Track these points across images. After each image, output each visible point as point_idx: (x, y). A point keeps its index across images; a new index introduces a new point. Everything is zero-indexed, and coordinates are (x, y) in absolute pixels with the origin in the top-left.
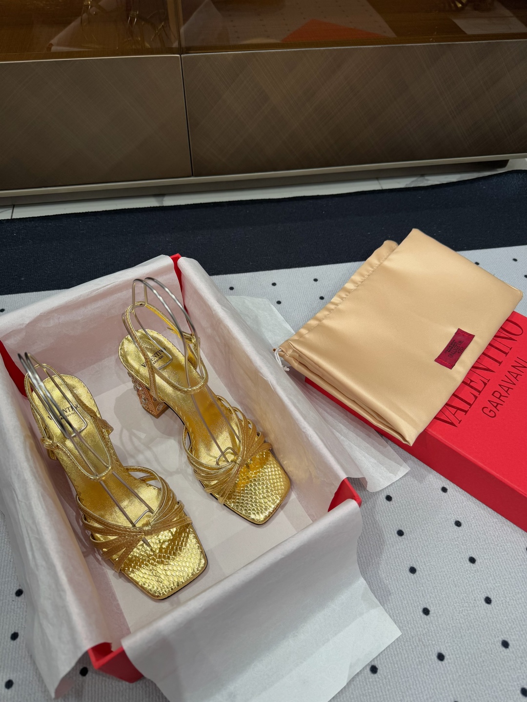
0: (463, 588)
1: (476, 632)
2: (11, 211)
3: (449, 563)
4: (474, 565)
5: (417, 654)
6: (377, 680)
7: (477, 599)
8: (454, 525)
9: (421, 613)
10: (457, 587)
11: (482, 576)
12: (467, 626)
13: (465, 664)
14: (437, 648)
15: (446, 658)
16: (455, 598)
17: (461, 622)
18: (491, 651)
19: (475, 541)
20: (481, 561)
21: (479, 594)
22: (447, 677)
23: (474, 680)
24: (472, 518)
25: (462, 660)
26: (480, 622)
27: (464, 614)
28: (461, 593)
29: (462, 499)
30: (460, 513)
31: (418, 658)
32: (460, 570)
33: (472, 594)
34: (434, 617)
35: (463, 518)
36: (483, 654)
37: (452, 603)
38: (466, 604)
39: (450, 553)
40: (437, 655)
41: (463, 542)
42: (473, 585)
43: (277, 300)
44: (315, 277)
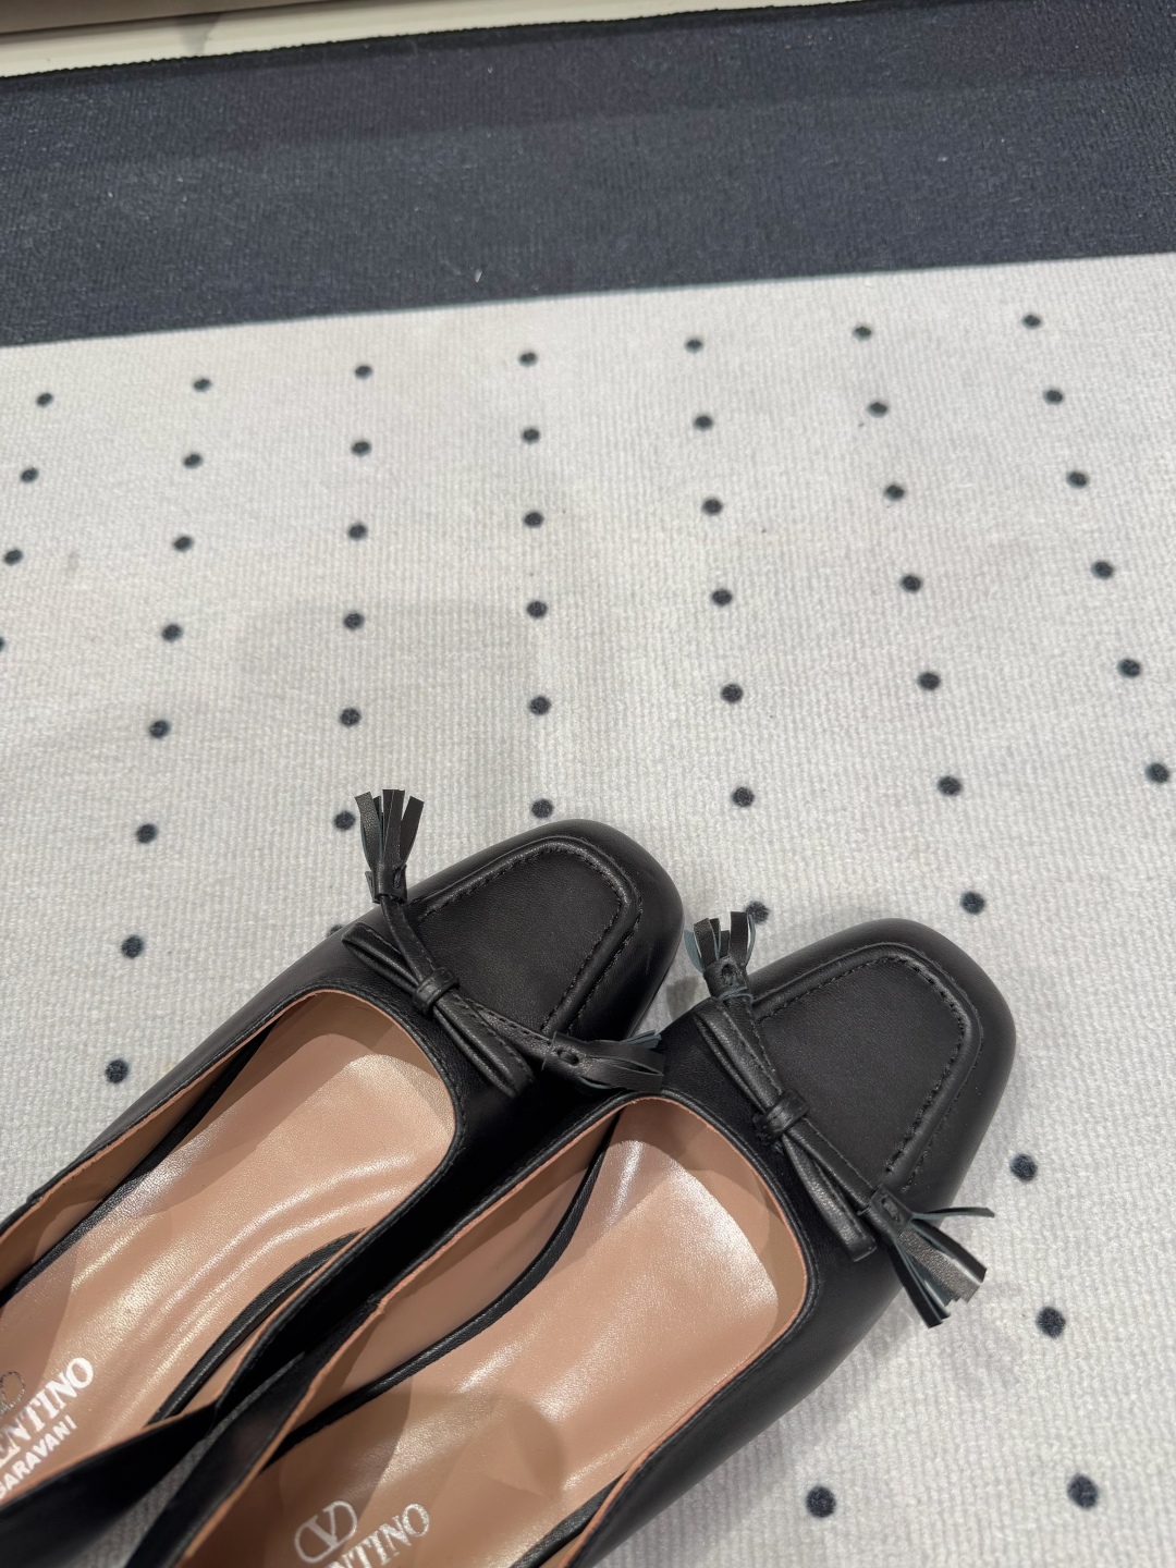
8: (1065, 1496)
30: (1100, 1439)
43: (526, 424)
44: (696, 331)
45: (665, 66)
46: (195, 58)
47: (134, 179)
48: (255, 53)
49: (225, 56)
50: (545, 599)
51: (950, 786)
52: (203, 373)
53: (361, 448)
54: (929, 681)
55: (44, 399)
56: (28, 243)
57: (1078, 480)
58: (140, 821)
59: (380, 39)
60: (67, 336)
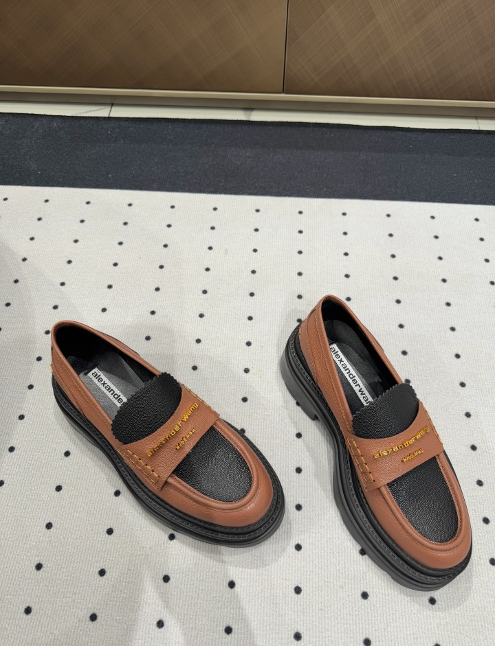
2: (109, 109)
4: (487, 526)
6: (366, 605)
8: (476, 483)
13: (455, 614)
15: (437, 603)
18: (485, 608)
22: (434, 620)
23: (460, 630)
30: (484, 473)
36: (475, 610)
43: (344, 231)
44: (389, 213)
45: (380, 140)
46: (249, 121)
47: (235, 153)
48: (266, 122)
49: (258, 122)
50: (349, 274)
51: (453, 329)
52: (258, 208)
53: (301, 232)
54: (448, 304)
55: (215, 209)
56: (207, 166)
57: (487, 261)
58: (248, 315)
59: (301, 123)
60: (220, 193)
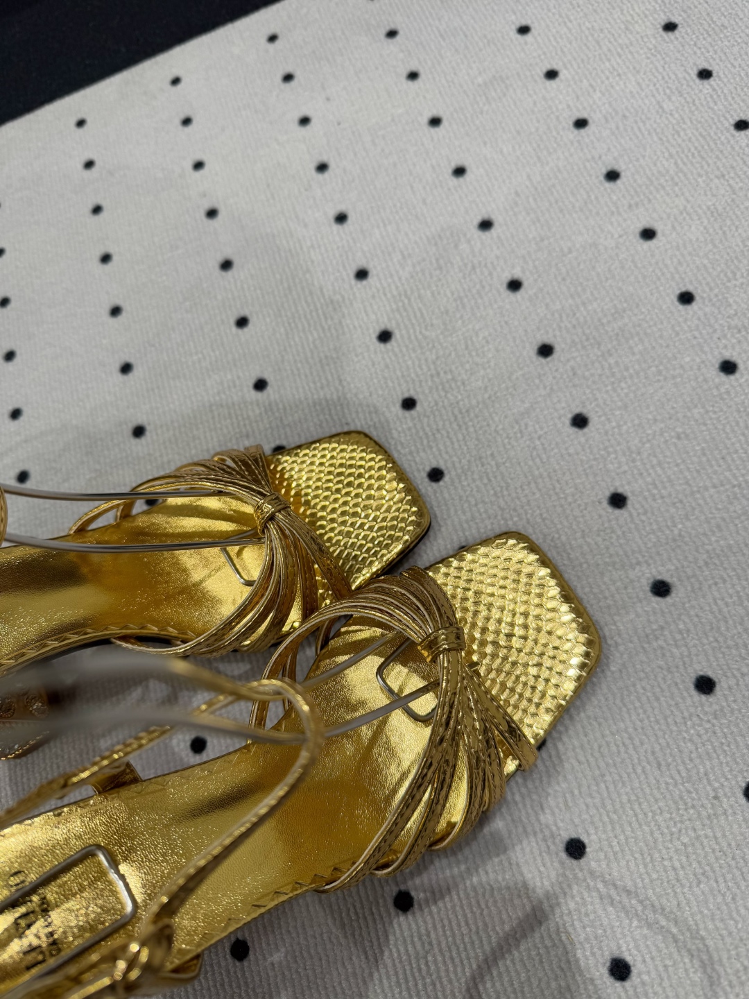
0: (681, 768)
1: (722, 886)
3: (638, 704)
5: (552, 970)
7: (721, 793)
9: (563, 855)
10: (664, 768)
11: (737, 725)
12: (695, 875)
14: (608, 945)
16: (656, 800)
17: (677, 864)
19: (712, 629)
20: (732, 682)
21: (727, 779)
24: (701, 563)
25: (681, 972)
26: (733, 858)
27: (686, 840)
28: (676, 784)
29: (672, 517)
31: (556, 979)
32: (669, 720)
33: (708, 780)
34: (598, 861)
35: (677, 568)
37: (650, 814)
38: (691, 811)
39: (642, 675)
40: (608, 964)
41: (678, 637)
42: (708, 753)
